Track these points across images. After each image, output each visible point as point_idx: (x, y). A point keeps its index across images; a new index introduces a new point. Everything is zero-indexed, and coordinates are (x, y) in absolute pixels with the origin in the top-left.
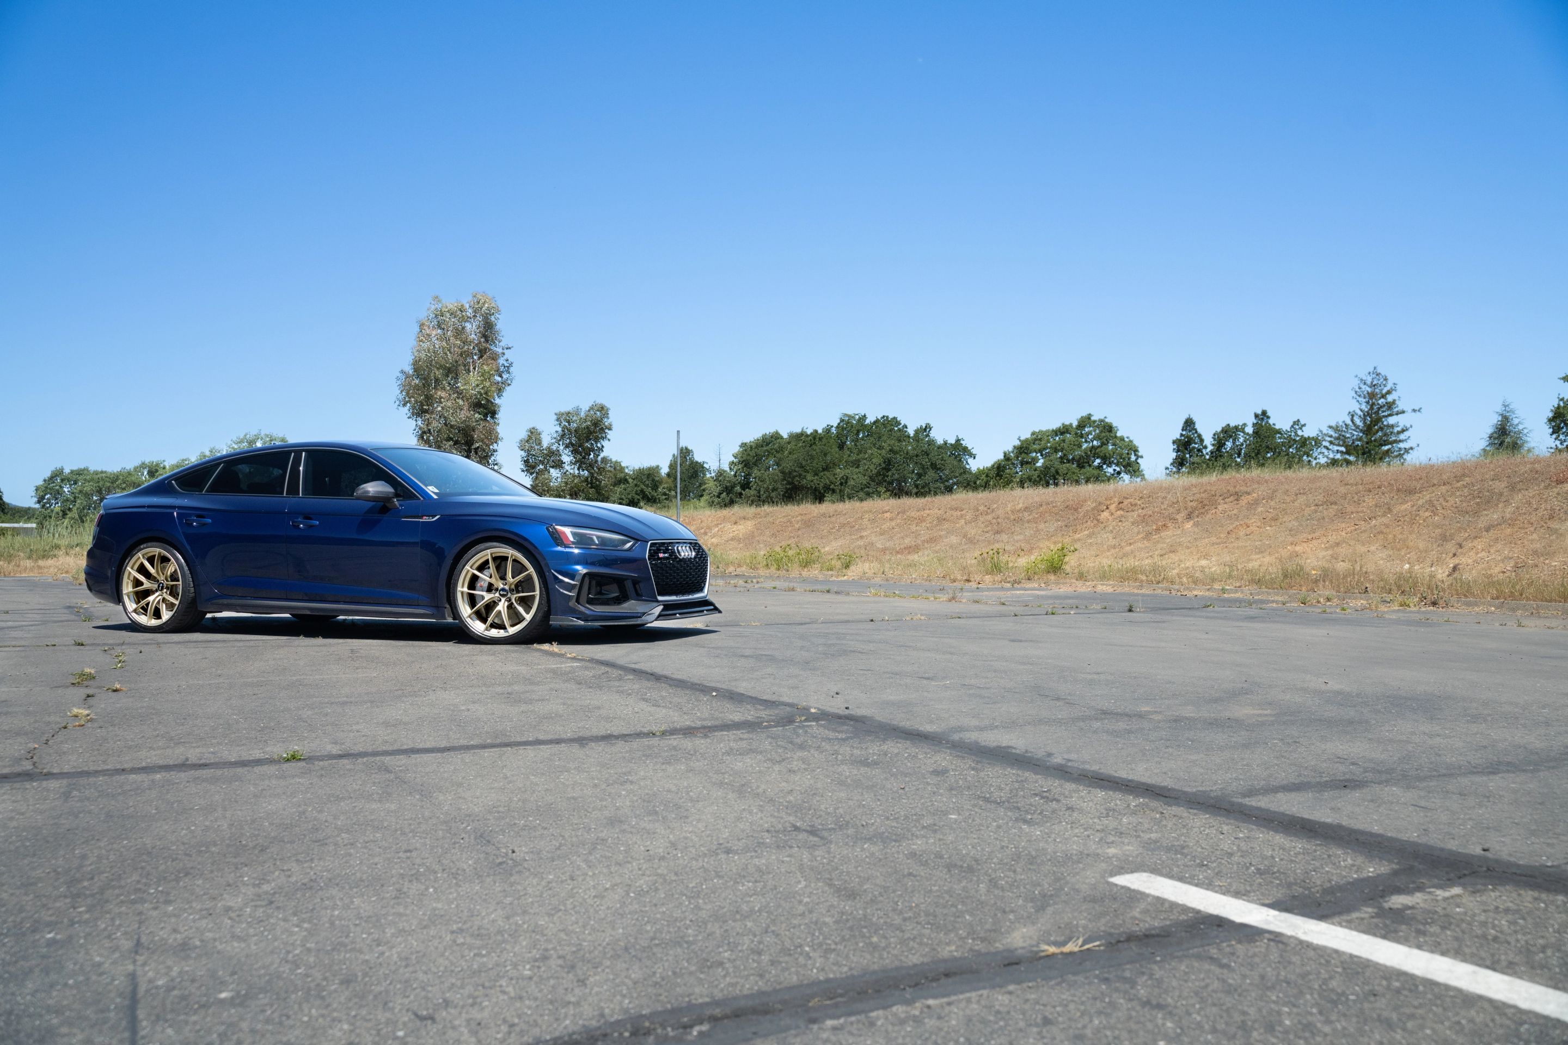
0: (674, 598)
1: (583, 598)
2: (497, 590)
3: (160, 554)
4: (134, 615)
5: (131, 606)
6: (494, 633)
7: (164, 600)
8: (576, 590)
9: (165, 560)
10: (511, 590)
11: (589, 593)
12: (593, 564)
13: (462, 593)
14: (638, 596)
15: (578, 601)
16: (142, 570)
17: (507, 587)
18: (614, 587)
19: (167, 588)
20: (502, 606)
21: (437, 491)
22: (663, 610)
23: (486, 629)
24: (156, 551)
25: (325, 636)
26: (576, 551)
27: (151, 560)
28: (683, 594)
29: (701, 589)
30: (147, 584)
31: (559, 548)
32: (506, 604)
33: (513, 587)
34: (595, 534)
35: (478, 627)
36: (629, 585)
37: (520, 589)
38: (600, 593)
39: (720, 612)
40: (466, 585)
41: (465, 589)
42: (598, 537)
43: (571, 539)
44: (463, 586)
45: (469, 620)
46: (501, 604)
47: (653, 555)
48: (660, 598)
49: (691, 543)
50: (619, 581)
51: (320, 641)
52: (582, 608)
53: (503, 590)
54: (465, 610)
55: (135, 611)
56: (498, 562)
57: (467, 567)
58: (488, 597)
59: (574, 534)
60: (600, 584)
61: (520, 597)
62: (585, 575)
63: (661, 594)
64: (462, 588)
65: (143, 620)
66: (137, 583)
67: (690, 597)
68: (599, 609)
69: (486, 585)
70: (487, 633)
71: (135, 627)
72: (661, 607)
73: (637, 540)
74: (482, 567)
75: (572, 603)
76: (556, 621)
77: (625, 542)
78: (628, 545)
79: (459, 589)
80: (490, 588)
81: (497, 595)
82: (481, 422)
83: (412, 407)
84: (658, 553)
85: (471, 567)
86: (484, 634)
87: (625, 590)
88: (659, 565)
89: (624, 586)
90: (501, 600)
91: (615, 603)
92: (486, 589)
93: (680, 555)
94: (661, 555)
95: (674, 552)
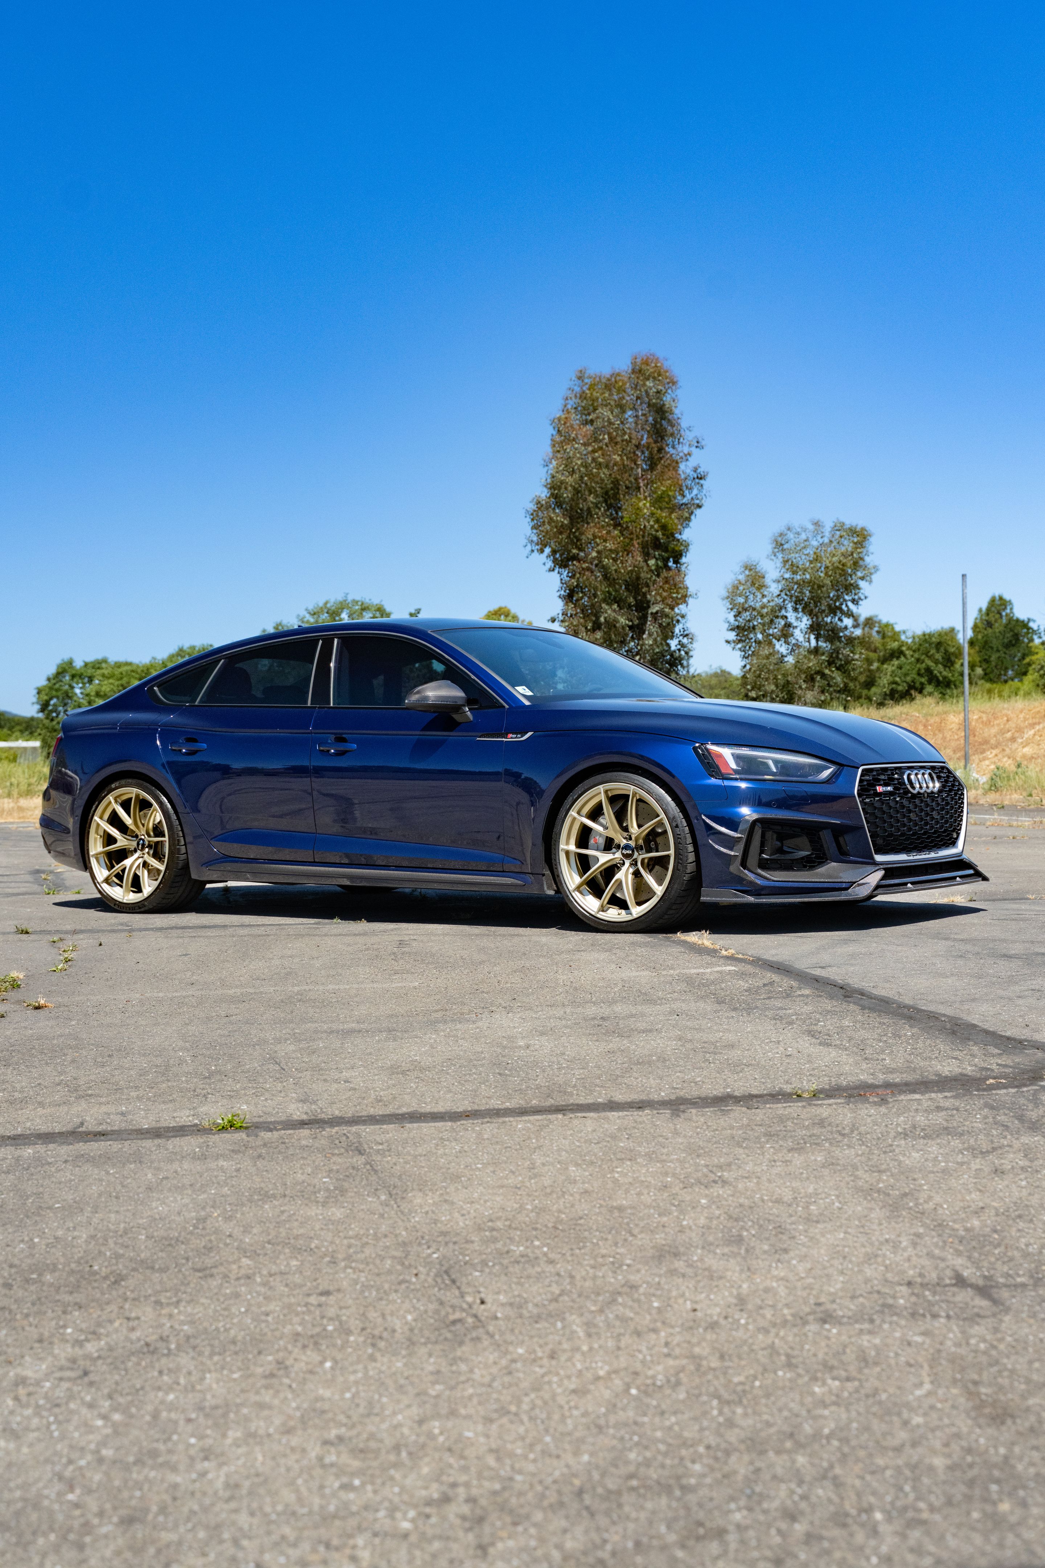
0: (903, 857)
1: (752, 861)
2: (618, 847)
3: (137, 796)
4: (105, 887)
5: (101, 873)
6: (614, 914)
7: (145, 864)
8: (741, 846)
9: (144, 805)
10: (639, 848)
11: (762, 852)
12: (768, 805)
13: (567, 853)
14: (843, 856)
15: (744, 864)
16: (115, 820)
17: (632, 843)
18: (804, 841)
19: (150, 846)
20: (624, 875)
21: (530, 693)
22: (883, 878)
23: (603, 909)
24: (132, 792)
25: (373, 917)
26: (743, 785)
27: (126, 805)
28: (920, 849)
29: (953, 843)
30: (122, 841)
31: (713, 781)
32: (631, 870)
33: (641, 842)
34: (770, 758)
35: (589, 904)
36: (826, 836)
37: (652, 844)
38: (780, 851)
39: (985, 879)
40: (573, 840)
41: (572, 847)
42: (776, 762)
43: (733, 765)
44: (567, 843)
45: (577, 895)
46: (624, 869)
47: (866, 788)
48: (879, 858)
49: (933, 768)
50: (811, 830)
51: (363, 926)
52: (751, 876)
53: (627, 847)
54: (572, 879)
55: (107, 881)
56: (619, 804)
57: (573, 813)
58: (604, 858)
59: (737, 758)
60: (781, 838)
61: (651, 859)
62: (755, 822)
63: (880, 851)
64: (567, 844)
65: (117, 893)
66: (109, 840)
67: (933, 855)
68: (778, 877)
69: (601, 841)
70: (602, 915)
71: (104, 904)
72: (881, 873)
73: (840, 765)
74: (596, 814)
75: (735, 868)
76: (708, 896)
77: (821, 769)
78: (826, 774)
79: (562, 846)
80: (609, 845)
81: (618, 855)
82: (658, 572)
83: (554, 552)
84: (875, 786)
85: (579, 813)
86: (598, 916)
87: (822, 846)
88: (876, 805)
89: (820, 838)
90: (624, 864)
91: (805, 866)
92: (602, 847)
93: (914, 788)
94: (880, 789)
95: (904, 784)
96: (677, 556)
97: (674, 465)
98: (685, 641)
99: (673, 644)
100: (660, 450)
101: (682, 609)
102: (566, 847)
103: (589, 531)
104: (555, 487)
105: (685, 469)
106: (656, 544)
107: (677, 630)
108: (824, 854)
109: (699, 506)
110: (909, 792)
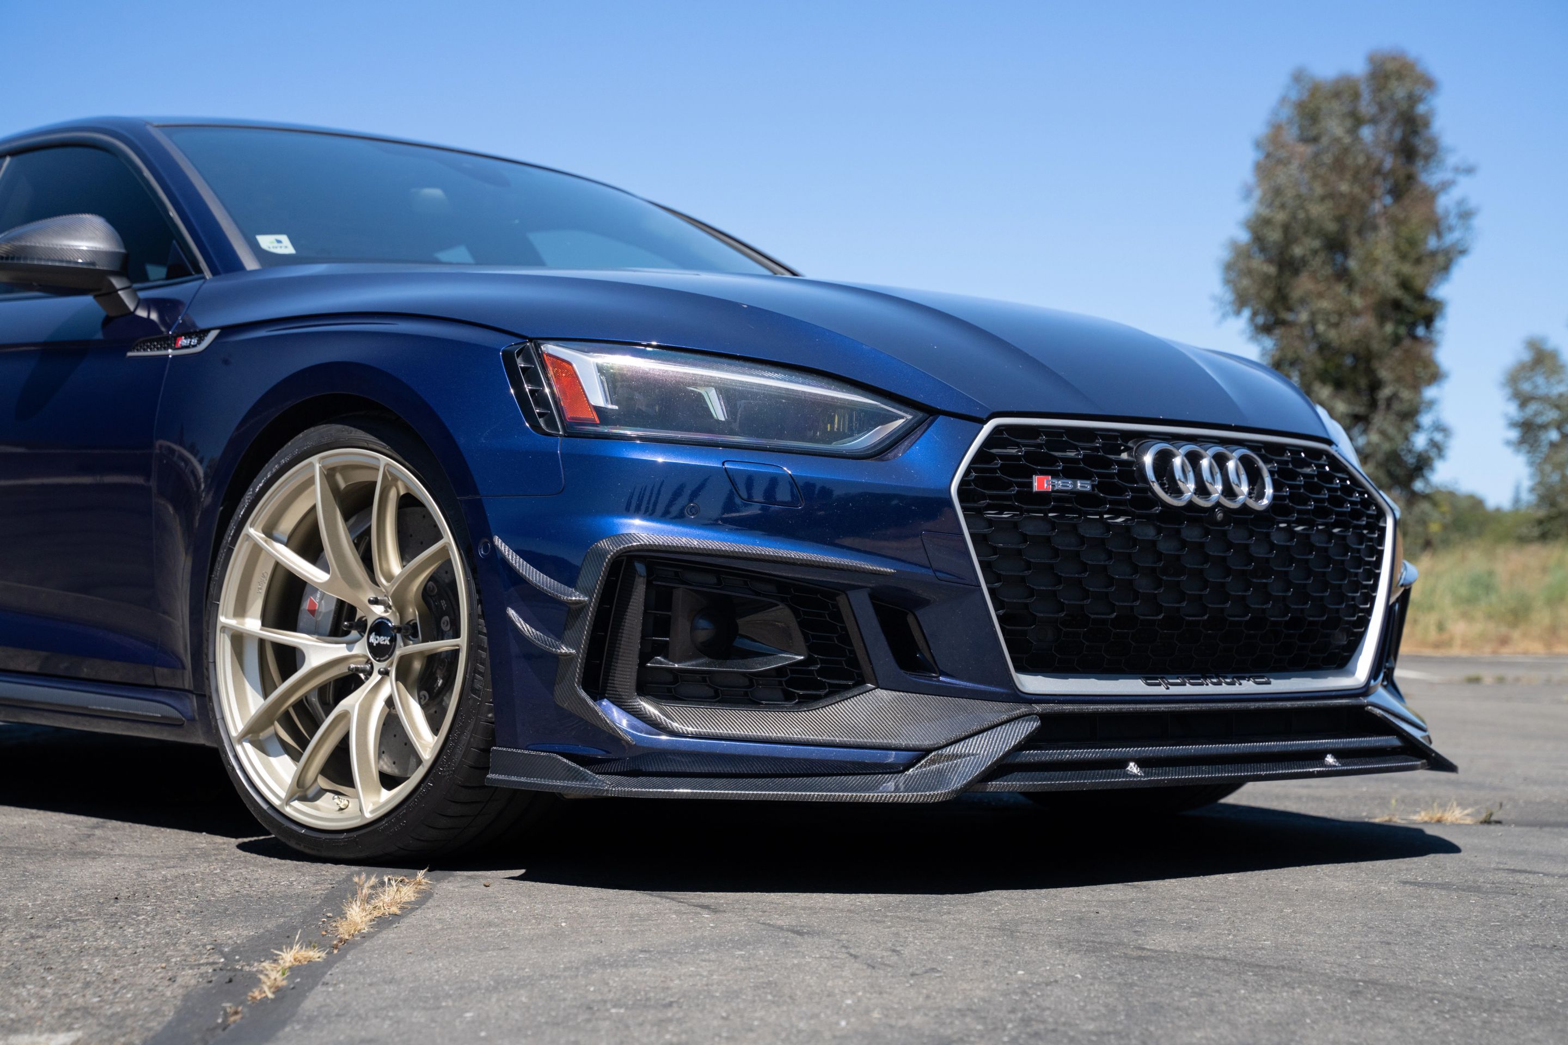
0: (1129, 686)
2: (361, 626)
6: (325, 809)
8: (583, 627)
10: (409, 631)
11: (651, 647)
15: (592, 681)
17: (392, 617)
20: (362, 704)
21: (285, 250)
23: (302, 791)
28: (1200, 669)
32: (384, 691)
33: (414, 614)
34: (708, 381)
36: (857, 613)
38: (716, 647)
39: (1439, 765)
40: (253, 607)
41: (249, 625)
42: (729, 394)
43: (606, 402)
44: (241, 610)
45: (245, 751)
47: (998, 479)
48: (1034, 684)
49: (1264, 448)
53: (380, 627)
54: (239, 702)
57: (252, 531)
58: (324, 655)
59: (615, 380)
61: (432, 659)
63: (1036, 662)
64: (239, 617)
67: (1248, 686)
68: (694, 723)
69: (324, 613)
70: (299, 811)
72: (1031, 726)
73: (923, 412)
75: (567, 692)
76: (507, 770)
77: (865, 420)
79: (226, 620)
80: (340, 621)
81: (361, 649)
82: (1396, 340)
83: (1255, 314)
84: (1030, 474)
85: (269, 532)
86: (288, 810)
87: (845, 638)
88: (1029, 529)
89: (837, 616)
90: (369, 674)
91: (788, 697)
92: (328, 624)
93: (1178, 492)
94: (1041, 483)
95: (1144, 478)
96: (1429, 321)
97: (1430, 197)
98: (1438, 437)
99: (1420, 441)
100: (1410, 178)
101: (1430, 393)
102: (233, 622)
103: (1303, 284)
104: (1258, 226)
105: (1445, 202)
106: (1397, 305)
107: (1426, 419)
108: (854, 662)
109: (1463, 252)
110: (1158, 501)
